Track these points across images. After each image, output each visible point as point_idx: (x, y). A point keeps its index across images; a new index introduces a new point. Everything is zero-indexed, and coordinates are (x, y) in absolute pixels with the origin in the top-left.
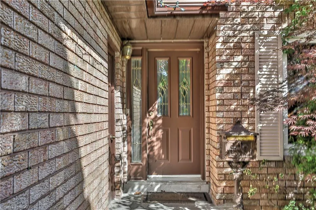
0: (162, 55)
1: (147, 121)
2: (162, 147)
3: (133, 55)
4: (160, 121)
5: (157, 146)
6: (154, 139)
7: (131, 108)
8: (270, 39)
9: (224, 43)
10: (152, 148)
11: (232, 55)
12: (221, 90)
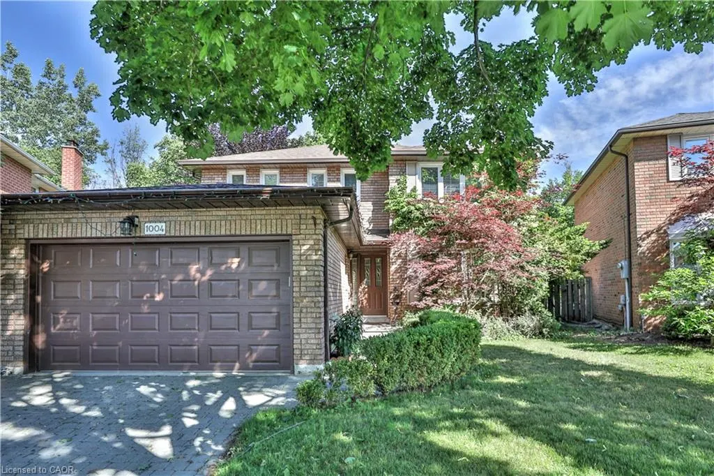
0: (367, 257)
1: (360, 290)
2: (367, 302)
3: (353, 257)
4: (366, 290)
5: (365, 302)
6: (363, 298)
7: (352, 282)
8: (413, 252)
9: (394, 254)
10: (362, 303)
11: (397, 259)
12: (393, 275)
